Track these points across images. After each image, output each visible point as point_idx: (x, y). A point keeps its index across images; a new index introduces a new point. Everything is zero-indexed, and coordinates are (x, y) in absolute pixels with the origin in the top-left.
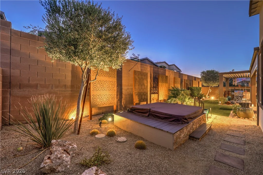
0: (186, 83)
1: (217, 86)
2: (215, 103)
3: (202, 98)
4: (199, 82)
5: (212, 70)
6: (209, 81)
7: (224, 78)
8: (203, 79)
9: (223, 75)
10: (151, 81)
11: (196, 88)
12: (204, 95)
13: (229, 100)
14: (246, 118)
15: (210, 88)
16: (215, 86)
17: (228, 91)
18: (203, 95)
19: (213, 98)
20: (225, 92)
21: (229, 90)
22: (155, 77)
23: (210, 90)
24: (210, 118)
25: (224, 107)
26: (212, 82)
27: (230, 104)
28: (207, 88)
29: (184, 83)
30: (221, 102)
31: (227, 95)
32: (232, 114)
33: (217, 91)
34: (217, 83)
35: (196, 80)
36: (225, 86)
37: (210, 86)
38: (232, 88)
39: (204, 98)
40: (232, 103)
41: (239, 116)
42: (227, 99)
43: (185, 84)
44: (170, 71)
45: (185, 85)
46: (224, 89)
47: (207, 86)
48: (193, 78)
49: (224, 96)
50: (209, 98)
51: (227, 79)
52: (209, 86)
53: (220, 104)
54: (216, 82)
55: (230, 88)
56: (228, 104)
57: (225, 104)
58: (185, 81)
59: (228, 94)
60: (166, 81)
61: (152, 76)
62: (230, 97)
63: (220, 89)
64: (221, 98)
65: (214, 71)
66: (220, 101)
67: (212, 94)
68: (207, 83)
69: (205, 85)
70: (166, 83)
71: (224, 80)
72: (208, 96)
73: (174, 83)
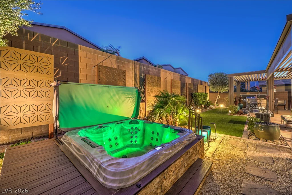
0: (189, 88)
1: (226, 92)
2: (225, 112)
3: (210, 106)
4: (206, 87)
5: (221, 72)
6: (218, 85)
7: (234, 82)
8: (211, 84)
9: (233, 77)
10: (136, 84)
11: (200, 94)
12: (212, 102)
13: (241, 108)
14: (270, 141)
15: (219, 95)
16: (224, 92)
17: (239, 98)
18: (210, 102)
19: (222, 106)
20: (236, 98)
21: (241, 96)
22: (144, 78)
23: (219, 97)
24: (214, 140)
25: (235, 119)
26: (221, 86)
27: (242, 113)
28: (215, 94)
29: (187, 87)
30: (232, 112)
31: (238, 103)
32: (246, 131)
33: (227, 98)
34: (226, 89)
35: (202, 85)
36: (236, 92)
37: (219, 92)
38: (244, 93)
39: (211, 106)
40: (245, 113)
41: (258, 137)
42: (238, 107)
43: (187, 89)
44: (166, 72)
45: (188, 91)
46: (235, 95)
47: (216, 92)
48: (198, 82)
49: (235, 103)
50: (218, 106)
51: (238, 82)
52: (217, 92)
53: (229, 114)
54: (225, 86)
55: (241, 94)
56: (240, 114)
57: (236, 113)
58: (188, 85)
59: (239, 101)
60: (159, 84)
61: (138, 77)
62: (242, 104)
63: (230, 95)
64: (231, 106)
65: (223, 73)
66: (230, 110)
67: (221, 102)
68: (215, 88)
69: (213, 91)
70: (159, 86)
71: (235, 83)
72: (216, 103)
73: (171, 87)
